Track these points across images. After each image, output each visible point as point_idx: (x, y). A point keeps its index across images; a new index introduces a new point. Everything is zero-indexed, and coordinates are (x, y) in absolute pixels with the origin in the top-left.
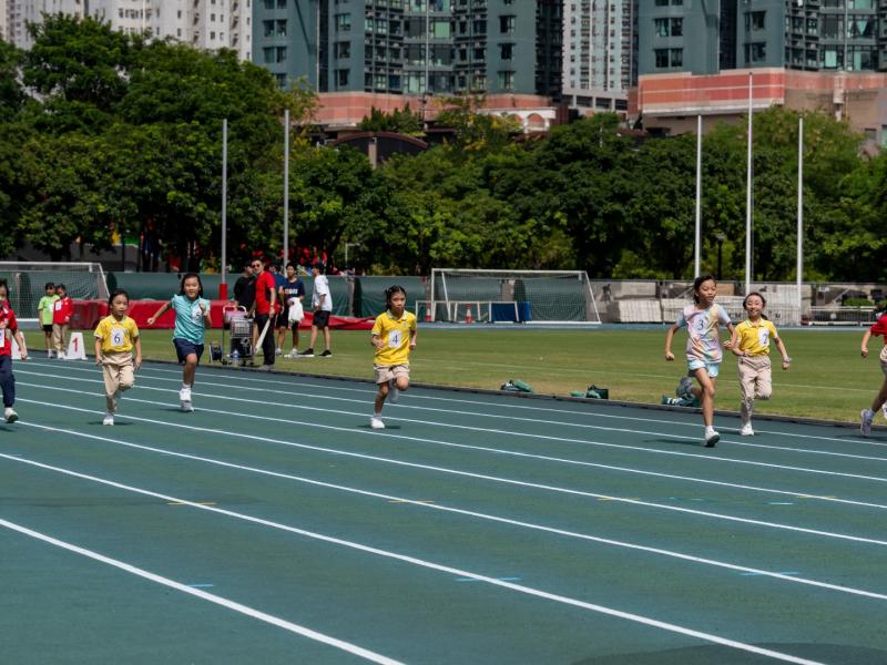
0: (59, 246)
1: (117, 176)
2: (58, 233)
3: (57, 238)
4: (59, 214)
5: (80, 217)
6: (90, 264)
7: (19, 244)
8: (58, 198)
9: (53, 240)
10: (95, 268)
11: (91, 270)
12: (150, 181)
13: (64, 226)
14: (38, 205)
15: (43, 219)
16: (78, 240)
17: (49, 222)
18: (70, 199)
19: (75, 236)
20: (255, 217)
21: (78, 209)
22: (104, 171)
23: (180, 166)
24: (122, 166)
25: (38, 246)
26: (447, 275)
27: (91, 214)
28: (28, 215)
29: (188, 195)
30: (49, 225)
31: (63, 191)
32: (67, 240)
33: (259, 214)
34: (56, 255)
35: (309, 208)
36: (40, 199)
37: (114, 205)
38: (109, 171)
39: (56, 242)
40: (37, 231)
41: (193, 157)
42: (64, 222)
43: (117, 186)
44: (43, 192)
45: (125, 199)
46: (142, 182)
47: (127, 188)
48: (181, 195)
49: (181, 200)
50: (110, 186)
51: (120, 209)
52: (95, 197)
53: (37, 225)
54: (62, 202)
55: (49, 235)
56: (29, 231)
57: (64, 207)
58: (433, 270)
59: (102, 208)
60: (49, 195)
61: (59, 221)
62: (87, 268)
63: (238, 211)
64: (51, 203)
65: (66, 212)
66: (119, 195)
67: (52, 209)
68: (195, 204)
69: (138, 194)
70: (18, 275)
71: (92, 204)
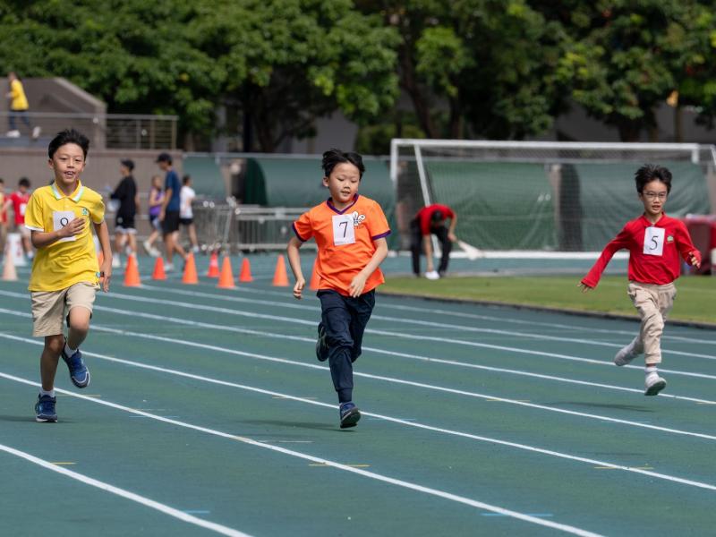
0: (633, 112)
2: (634, 88)
3: (633, 98)
4: (636, 50)
5: (676, 55)
6: (693, 147)
7: (559, 107)
8: (635, 18)
9: (625, 102)
11: (695, 158)
13: (645, 73)
14: (598, 33)
15: (605, 59)
16: (672, 100)
17: (614, 66)
18: (657, 20)
19: (667, 93)
21: (674, 38)
25: (594, 113)
27: (697, 49)
28: (576, 52)
30: (616, 74)
31: (645, 4)
32: (649, 101)
34: (629, 131)
36: (599, 21)
39: (631, 105)
40: (591, 85)
42: (645, 66)
53: (594, 71)
54: (643, 27)
55: (616, 92)
56: (578, 83)
57: (646, 36)
60: (617, 12)
62: (686, 156)
64: (622, 28)
65: (645, 46)
67: (624, 40)
70: (556, 168)
71: (702, 29)
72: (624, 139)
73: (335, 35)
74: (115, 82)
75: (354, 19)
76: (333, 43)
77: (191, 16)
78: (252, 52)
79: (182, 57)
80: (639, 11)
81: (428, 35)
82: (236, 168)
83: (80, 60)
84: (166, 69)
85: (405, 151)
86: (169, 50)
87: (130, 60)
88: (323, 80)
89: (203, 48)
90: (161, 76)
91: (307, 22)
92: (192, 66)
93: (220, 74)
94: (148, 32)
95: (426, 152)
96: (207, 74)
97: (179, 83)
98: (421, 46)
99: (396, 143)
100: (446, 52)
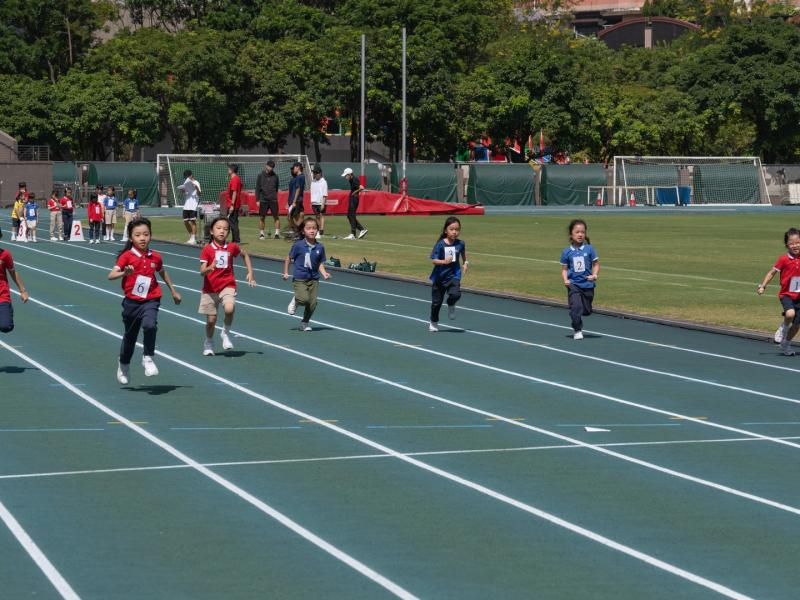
0: (271, 140)
1: (323, 77)
2: (271, 129)
3: (269, 132)
4: (272, 112)
5: (288, 114)
6: (298, 156)
8: (270, 97)
9: (266, 134)
10: (303, 159)
12: (352, 81)
17: (262, 118)
18: (281, 98)
20: (448, 112)
21: (287, 107)
22: (312, 73)
23: (380, 67)
24: (328, 67)
26: (626, 161)
27: (299, 111)
29: (386, 93)
31: (275, 90)
33: (452, 109)
35: (499, 102)
36: (256, 98)
37: (320, 103)
38: (317, 72)
39: (270, 136)
41: (391, 58)
42: (276, 119)
43: (323, 85)
44: (257, 91)
45: (330, 97)
46: (346, 81)
47: (332, 87)
48: (380, 93)
49: (380, 97)
50: (316, 85)
51: (326, 106)
52: (302, 96)
54: (274, 101)
55: (263, 130)
56: (244, 127)
57: (276, 105)
58: (615, 157)
59: (309, 106)
60: (263, 94)
61: (273, 118)
63: (433, 106)
64: (265, 102)
65: (277, 110)
66: (325, 93)
67: (266, 107)
68: (393, 100)
69: (341, 93)
71: (301, 102)
72: (270, 153)
73: (129, 107)
74: (27, 128)
75: (139, 99)
76: (129, 111)
77: (65, 98)
78: (91, 115)
79: (60, 118)
80: (271, 93)
81: (173, 105)
82: (85, 168)
83: (11, 119)
84: (52, 124)
85: (163, 159)
86: (53, 114)
87: (34, 119)
88: (123, 127)
89: (69, 113)
90: (48, 126)
91: (116, 101)
92: (62, 122)
93: (76, 125)
94: (43, 107)
95: (171, 160)
96: (71, 125)
97: (57, 130)
98: (170, 111)
99: (158, 155)
100: (182, 114)
